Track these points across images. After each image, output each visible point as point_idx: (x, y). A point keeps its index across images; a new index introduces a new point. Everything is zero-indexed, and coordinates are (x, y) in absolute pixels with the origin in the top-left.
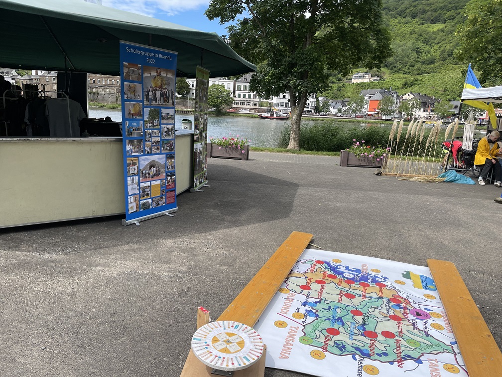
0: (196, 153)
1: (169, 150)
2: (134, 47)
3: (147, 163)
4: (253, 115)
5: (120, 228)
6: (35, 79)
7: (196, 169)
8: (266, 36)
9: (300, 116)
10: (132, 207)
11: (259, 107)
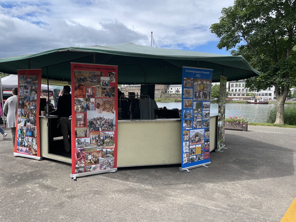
0: (219, 127)
1: (206, 126)
2: (189, 69)
3: (194, 134)
4: (242, 102)
5: (178, 173)
6: (123, 88)
7: (219, 137)
8: (257, 54)
9: (284, 102)
10: (185, 160)
11: (246, 97)
